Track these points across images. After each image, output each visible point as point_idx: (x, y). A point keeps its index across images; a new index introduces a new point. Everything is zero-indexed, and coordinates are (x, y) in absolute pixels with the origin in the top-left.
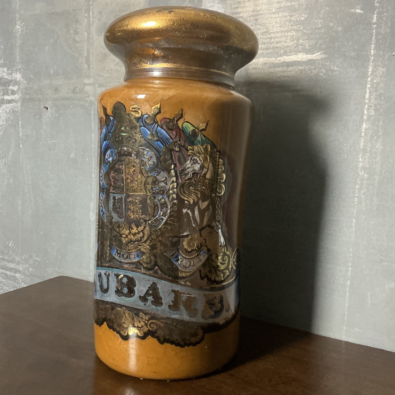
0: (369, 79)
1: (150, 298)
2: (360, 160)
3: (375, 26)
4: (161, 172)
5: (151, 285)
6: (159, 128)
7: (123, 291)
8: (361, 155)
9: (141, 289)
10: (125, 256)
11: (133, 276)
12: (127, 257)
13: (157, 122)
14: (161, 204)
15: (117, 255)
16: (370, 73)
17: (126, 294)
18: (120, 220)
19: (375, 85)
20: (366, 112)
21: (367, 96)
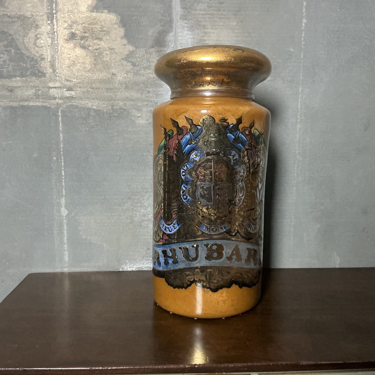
0: (300, 96)
1: (234, 257)
2: (297, 148)
3: (302, 61)
4: (241, 165)
5: (235, 247)
6: (240, 134)
7: (213, 256)
8: (297, 145)
9: (227, 251)
10: (215, 229)
11: (221, 243)
12: (216, 230)
13: (239, 130)
14: (241, 188)
15: (206, 230)
16: (300, 91)
17: (215, 258)
18: (209, 203)
19: (303, 100)
20: (299, 117)
21: (299, 106)
